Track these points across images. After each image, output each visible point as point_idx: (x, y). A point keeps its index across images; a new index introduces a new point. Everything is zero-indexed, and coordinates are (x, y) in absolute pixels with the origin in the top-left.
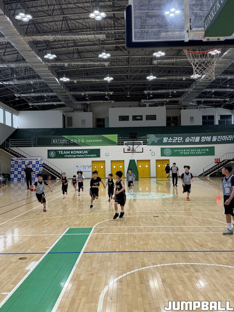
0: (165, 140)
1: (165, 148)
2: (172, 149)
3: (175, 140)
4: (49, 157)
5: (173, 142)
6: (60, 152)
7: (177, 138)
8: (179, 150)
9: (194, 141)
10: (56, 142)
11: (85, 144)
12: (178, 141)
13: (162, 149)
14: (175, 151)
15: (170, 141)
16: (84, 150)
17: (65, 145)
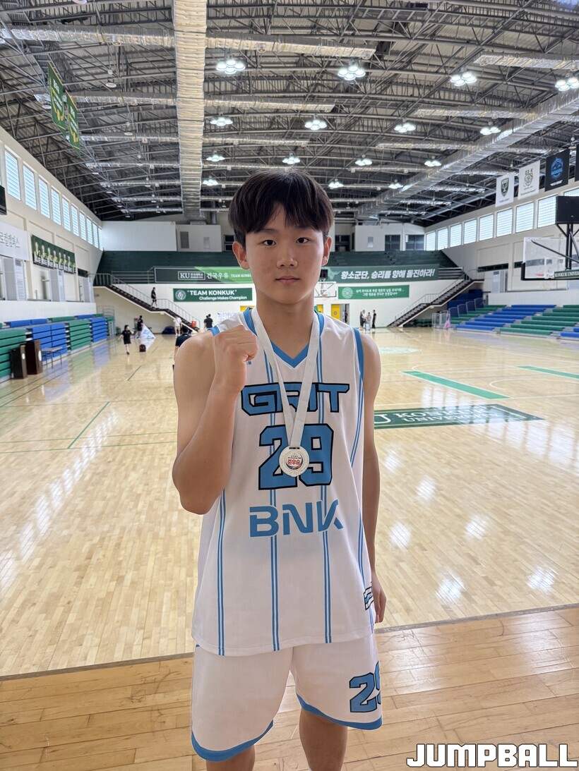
0: (344, 275)
1: (344, 288)
2: (354, 289)
3: (358, 275)
4: (176, 300)
5: (356, 278)
6: (191, 291)
7: (360, 272)
8: (363, 291)
9: (382, 277)
10: (185, 276)
11: (229, 281)
12: (362, 278)
13: (340, 289)
14: (357, 291)
15: (351, 277)
16: (228, 289)
17: (199, 281)
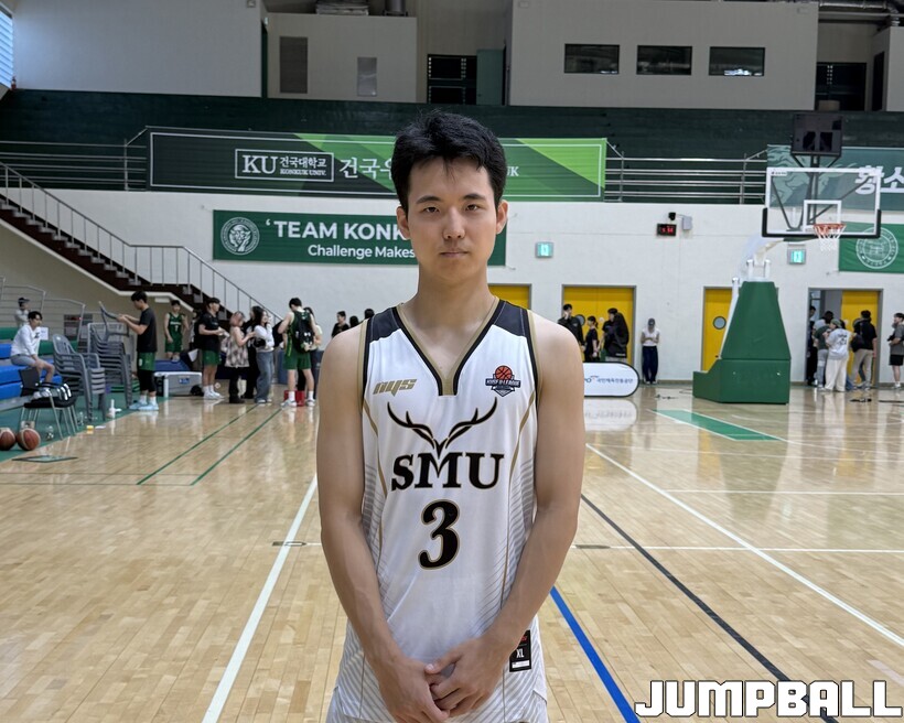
0: (869, 179)
10: (259, 168)
15: (893, 189)
17: (311, 188)
